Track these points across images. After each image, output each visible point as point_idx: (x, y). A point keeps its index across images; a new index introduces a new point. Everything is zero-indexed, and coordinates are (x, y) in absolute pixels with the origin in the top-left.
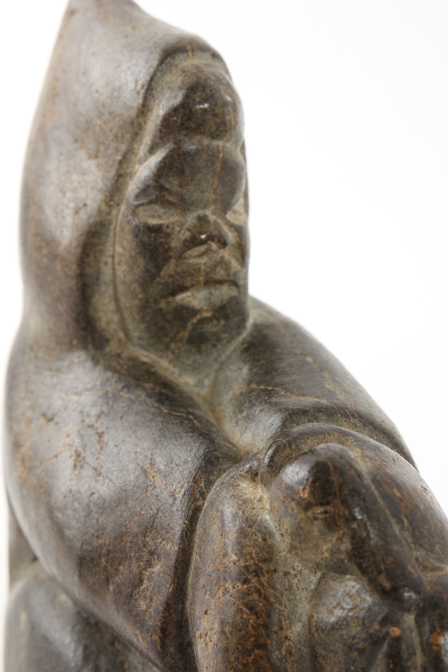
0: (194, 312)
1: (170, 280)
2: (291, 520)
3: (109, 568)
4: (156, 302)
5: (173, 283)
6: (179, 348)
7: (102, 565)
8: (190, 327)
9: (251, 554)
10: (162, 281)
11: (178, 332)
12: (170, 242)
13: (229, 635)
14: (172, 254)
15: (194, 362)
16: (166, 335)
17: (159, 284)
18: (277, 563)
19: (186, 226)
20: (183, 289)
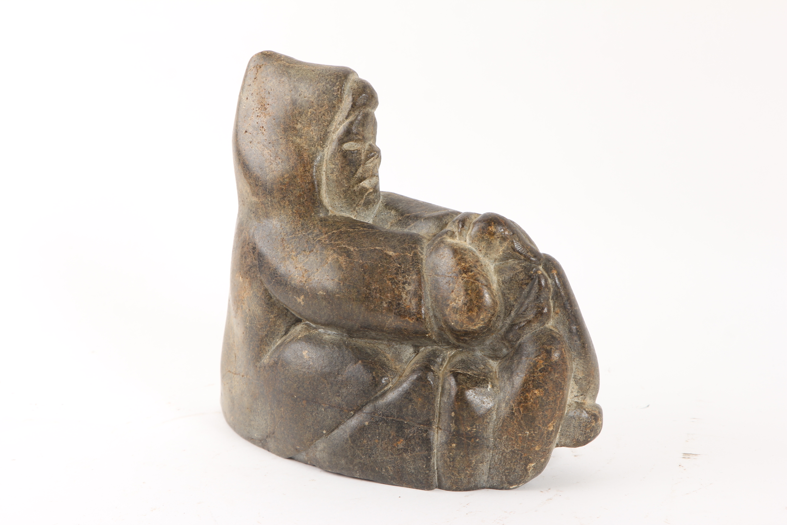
0: (366, 190)
1: (361, 175)
2: (486, 242)
3: (382, 297)
4: (353, 187)
5: (362, 176)
6: (359, 209)
7: (378, 297)
8: (364, 197)
9: (470, 261)
10: (357, 176)
11: (359, 201)
12: (361, 157)
13: (471, 294)
14: (362, 162)
15: (365, 215)
16: (354, 203)
17: (356, 178)
18: (481, 262)
19: (366, 149)
20: (364, 179)
